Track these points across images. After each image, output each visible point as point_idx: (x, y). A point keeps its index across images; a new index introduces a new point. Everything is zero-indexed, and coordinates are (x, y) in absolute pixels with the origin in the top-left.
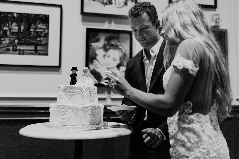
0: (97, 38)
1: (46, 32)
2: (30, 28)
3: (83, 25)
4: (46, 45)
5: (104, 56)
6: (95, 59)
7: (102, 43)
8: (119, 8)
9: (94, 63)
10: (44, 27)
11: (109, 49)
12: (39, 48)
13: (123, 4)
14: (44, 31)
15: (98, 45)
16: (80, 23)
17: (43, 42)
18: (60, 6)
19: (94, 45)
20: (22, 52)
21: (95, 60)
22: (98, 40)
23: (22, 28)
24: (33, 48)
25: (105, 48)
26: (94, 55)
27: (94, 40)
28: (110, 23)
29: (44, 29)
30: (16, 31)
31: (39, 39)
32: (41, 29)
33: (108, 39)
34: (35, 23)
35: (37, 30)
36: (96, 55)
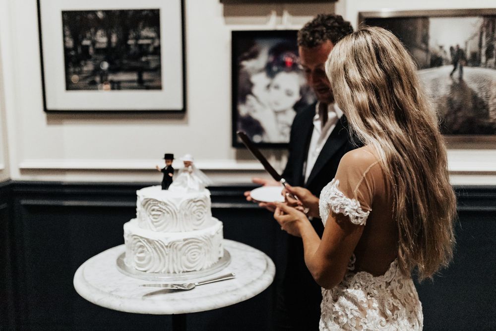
0: (253, 49)
1: (156, 44)
2: (127, 39)
3: (227, 23)
4: (158, 70)
5: (268, 87)
6: (250, 93)
7: (263, 59)
9: (248, 103)
10: (152, 34)
11: (279, 71)
12: (146, 76)
14: (153, 43)
15: (254, 66)
16: (220, 19)
17: (153, 65)
19: (248, 65)
20: (116, 86)
22: (254, 55)
23: (114, 39)
24: (134, 77)
25: (270, 70)
26: (247, 87)
27: (246, 54)
28: (280, 14)
29: (152, 38)
30: (104, 46)
31: (144, 59)
32: (147, 38)
33: (276, 52)
34: (135, 28)
35: (141, 42)
36: (251, 85)
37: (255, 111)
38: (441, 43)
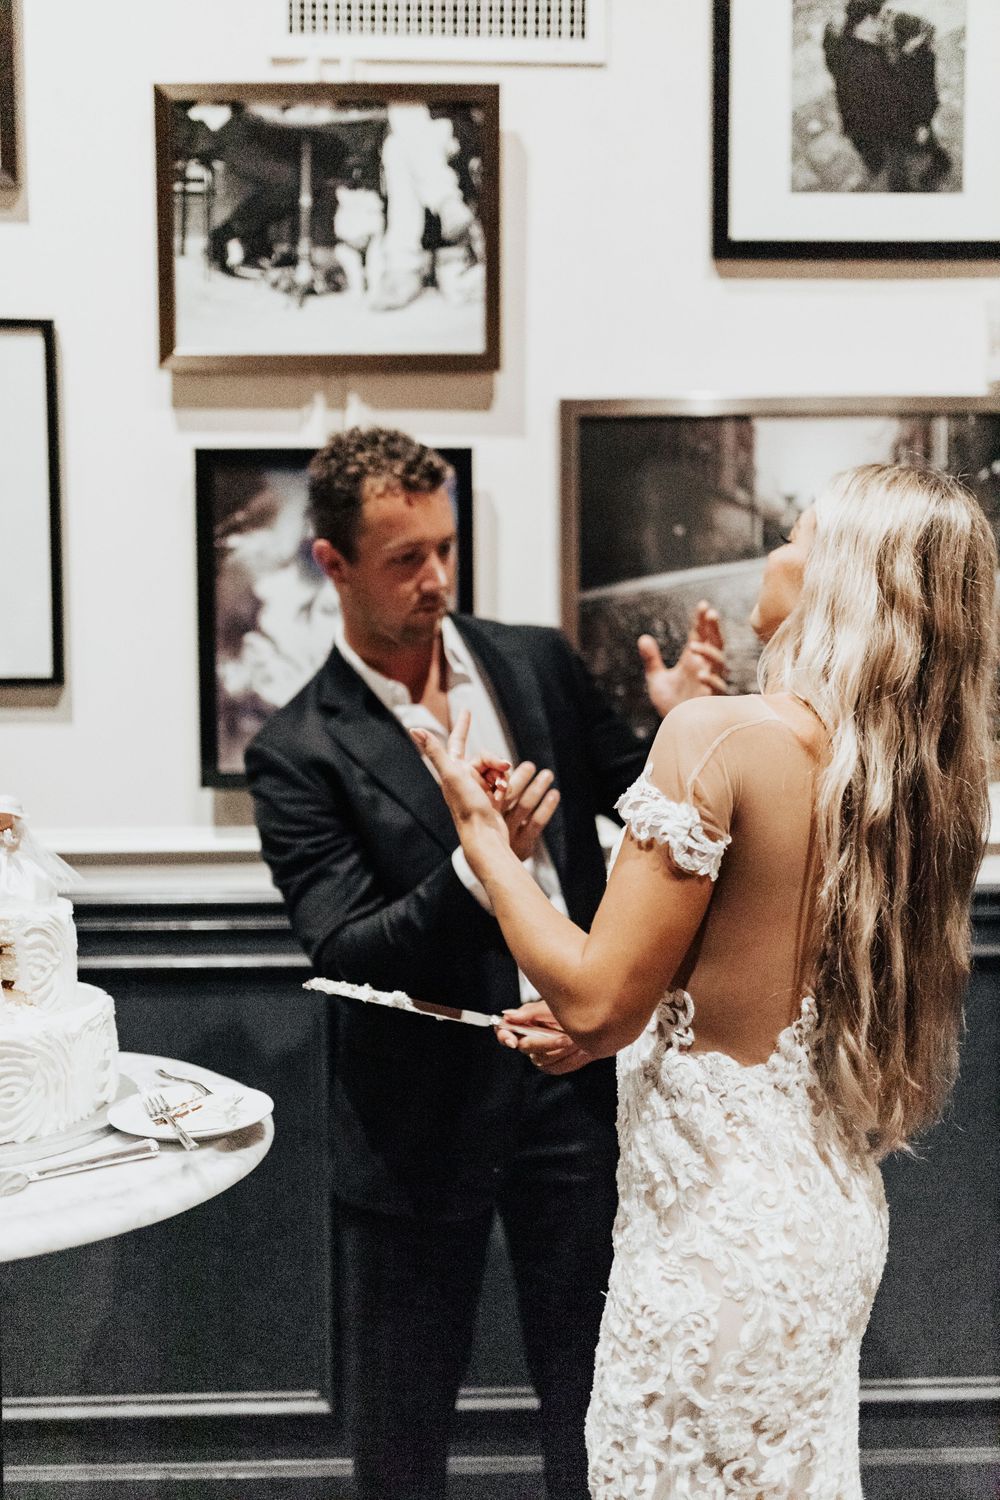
0: (258, 503)
3: (182, 427)
5: (308, 608)
6: (255, 627)
7: (289, 529)
8: (390, 308)
9: (248, 654)
13: (414, 283)
15: (264, 549)
18: (46, 328)
19: (245, 546)
21: (250, 638)
25: (310, 562)
26: (244, 609)
27: (240, 516)
28: (339, 404)
36: (257, 605)
37: (268, 680)
38: (788, 490)
